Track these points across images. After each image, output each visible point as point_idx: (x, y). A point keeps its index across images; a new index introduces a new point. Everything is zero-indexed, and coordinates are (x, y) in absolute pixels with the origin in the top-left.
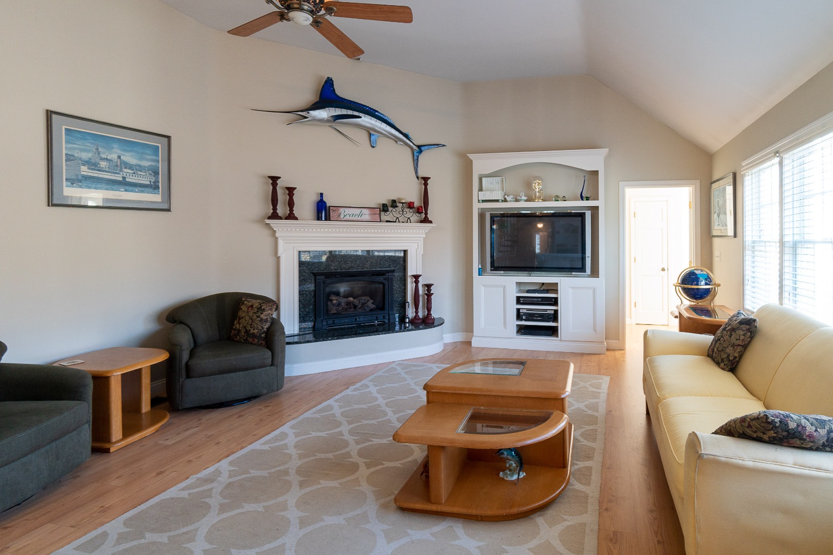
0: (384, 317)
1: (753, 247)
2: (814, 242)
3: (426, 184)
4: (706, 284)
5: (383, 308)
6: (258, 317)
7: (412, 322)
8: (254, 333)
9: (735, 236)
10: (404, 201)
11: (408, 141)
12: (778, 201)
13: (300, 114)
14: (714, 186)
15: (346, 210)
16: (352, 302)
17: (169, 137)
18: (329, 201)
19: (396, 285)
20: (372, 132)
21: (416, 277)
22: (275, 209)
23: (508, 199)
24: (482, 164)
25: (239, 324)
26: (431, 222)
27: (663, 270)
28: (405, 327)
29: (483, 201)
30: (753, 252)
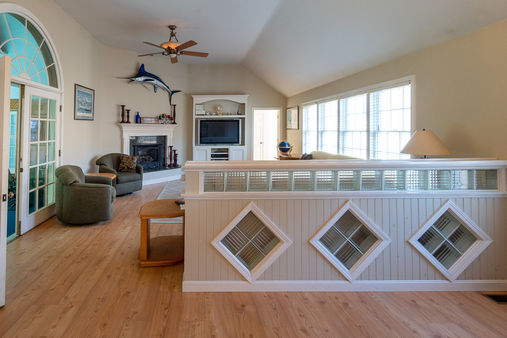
0: (158, 164)
1: (306, 133)
2: (328, 131)
3: (174, 108)
4: (288, 146)
5: (157, 161)
6: (133, 162)
7: (169, 166)
8: (131, 168)
9: (298, 129)
10: (167, 115)
11: (169, 90)
12: (316, 117)
13: (131, 80)
14: (288, 110)
15: (146, 119)
16: (145, 159)
17: (94, 91)
18: (141, 115)
19: (162, 151)
20: (156, 86)
21: (171, 147)
22: (123, 119)
23: (207, 114)
24: (197, 99)
25: (124, 165)
26: (176, 124)
27: (261, 143)
28: (166, 168)
29: (198, 115)
30: (305, 134)
